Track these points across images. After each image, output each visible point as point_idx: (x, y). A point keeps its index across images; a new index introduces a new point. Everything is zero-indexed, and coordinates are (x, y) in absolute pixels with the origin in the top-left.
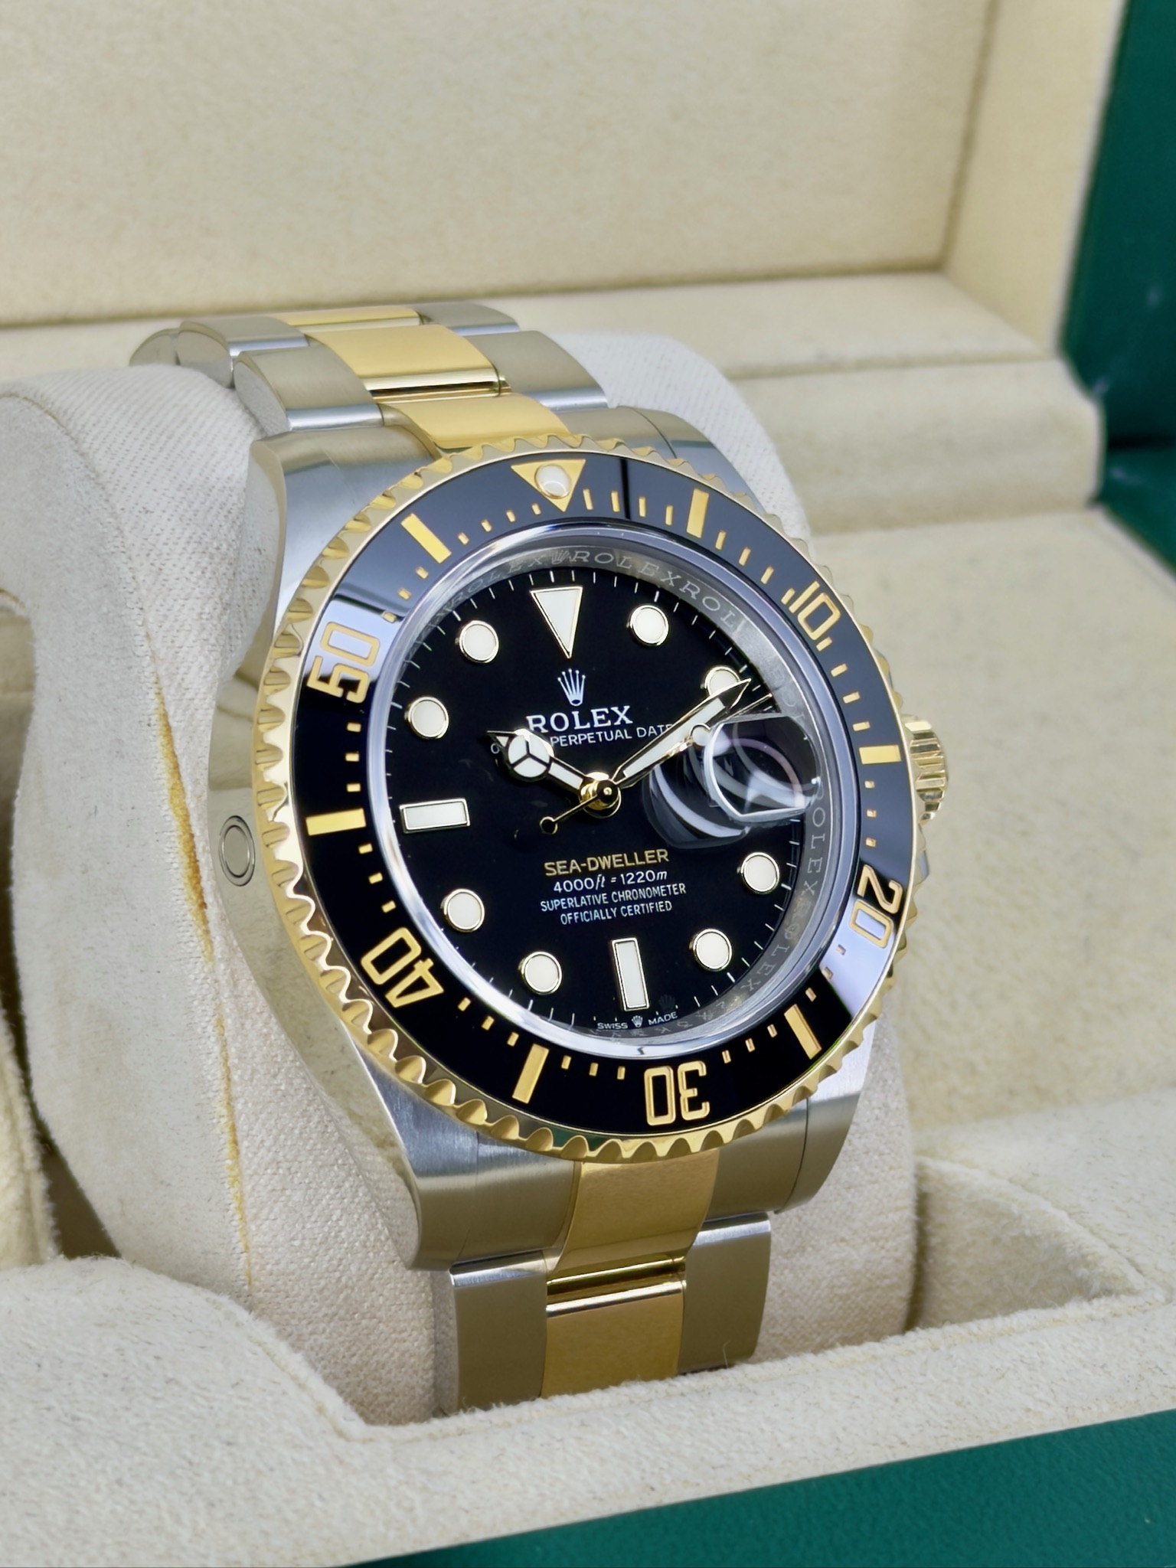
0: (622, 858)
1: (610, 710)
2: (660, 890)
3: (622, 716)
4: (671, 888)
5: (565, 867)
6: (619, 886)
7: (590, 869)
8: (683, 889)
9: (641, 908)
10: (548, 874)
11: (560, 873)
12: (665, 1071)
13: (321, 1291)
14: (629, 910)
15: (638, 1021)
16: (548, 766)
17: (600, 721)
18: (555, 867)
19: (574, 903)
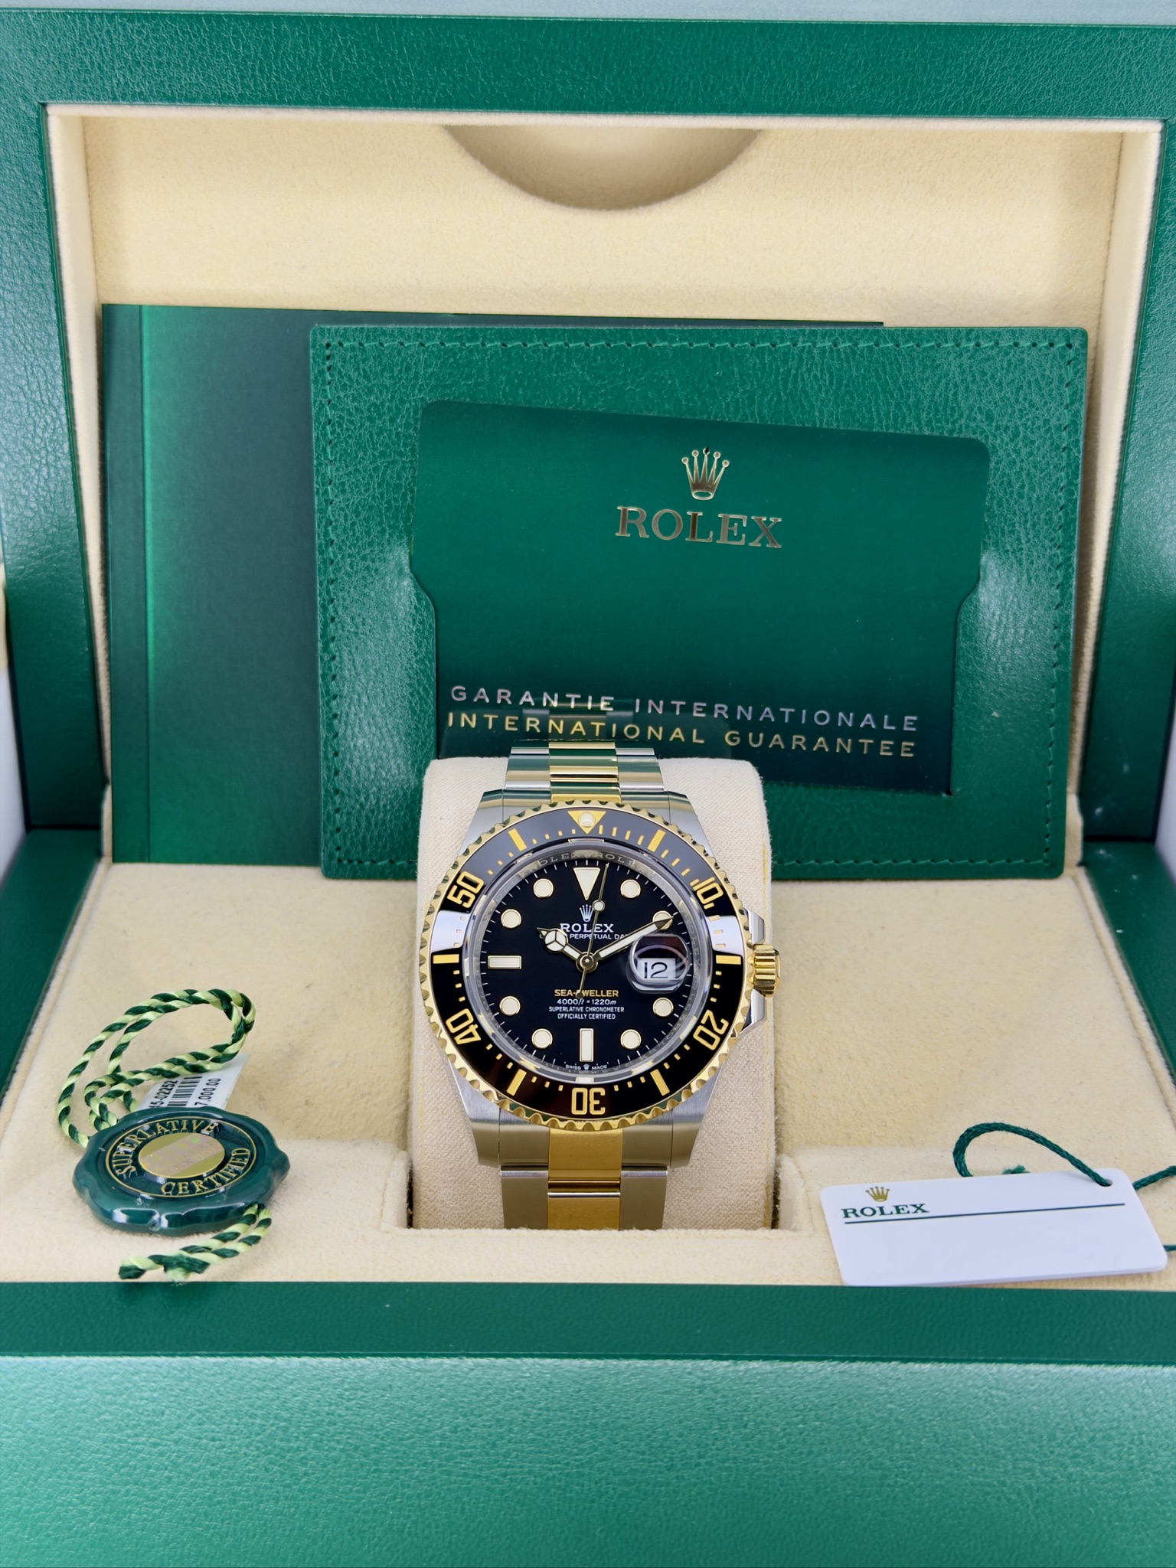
0: (595, 992)
1: (603, 925)
2: (611, 1009)
3: (609, 928)
4: (617, 1009)
5: (565, 993)
6: (591, 1005)
7: (578, 995)
8: (623, 1010)
9: (599, 1016)
10: (556, 995)
11: (562, 995)
12: (584, 1091)
13: (451, 1169)
14: (593, 1016)
15: (586, 1067)
16: (564, 947)
17: (597, 930)
18: (560, 992)
19: (566, 1010)
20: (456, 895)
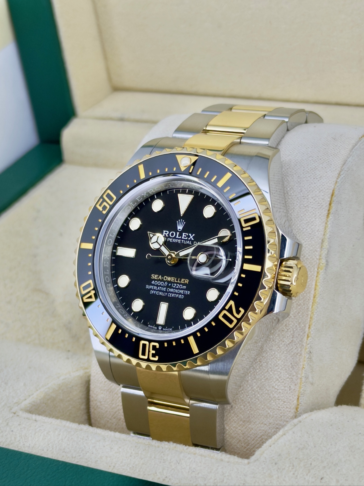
0: (175, 279)
1: (188, 234)
2: (182, 292)
3: (191, 237)
4: (185, 292)
5: (157, 277)
6: (171, 287)
7: (164, 280)
8: (189, 293)
9: (174, 295)
10: (152, 278)
11: (155, 278)
12: (147, 343)
14: (171, 295)
15: (160, 328)
16: (161, 246)
17: (184, 237)
18: (154, 276)
19: (156, 288)
20: (100, 205)
